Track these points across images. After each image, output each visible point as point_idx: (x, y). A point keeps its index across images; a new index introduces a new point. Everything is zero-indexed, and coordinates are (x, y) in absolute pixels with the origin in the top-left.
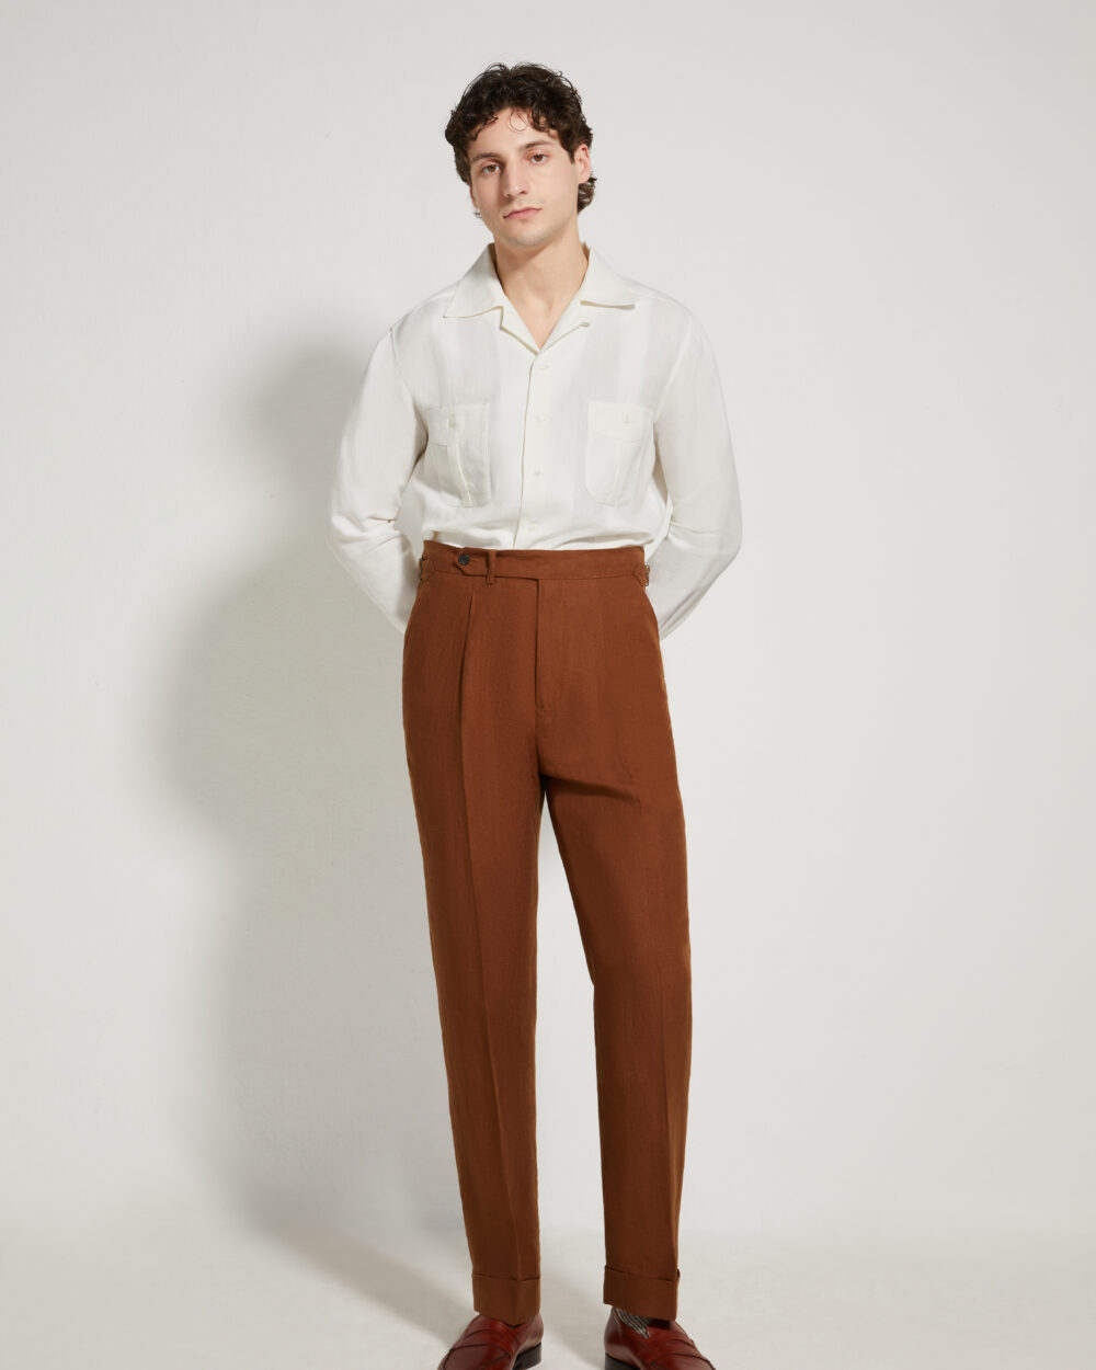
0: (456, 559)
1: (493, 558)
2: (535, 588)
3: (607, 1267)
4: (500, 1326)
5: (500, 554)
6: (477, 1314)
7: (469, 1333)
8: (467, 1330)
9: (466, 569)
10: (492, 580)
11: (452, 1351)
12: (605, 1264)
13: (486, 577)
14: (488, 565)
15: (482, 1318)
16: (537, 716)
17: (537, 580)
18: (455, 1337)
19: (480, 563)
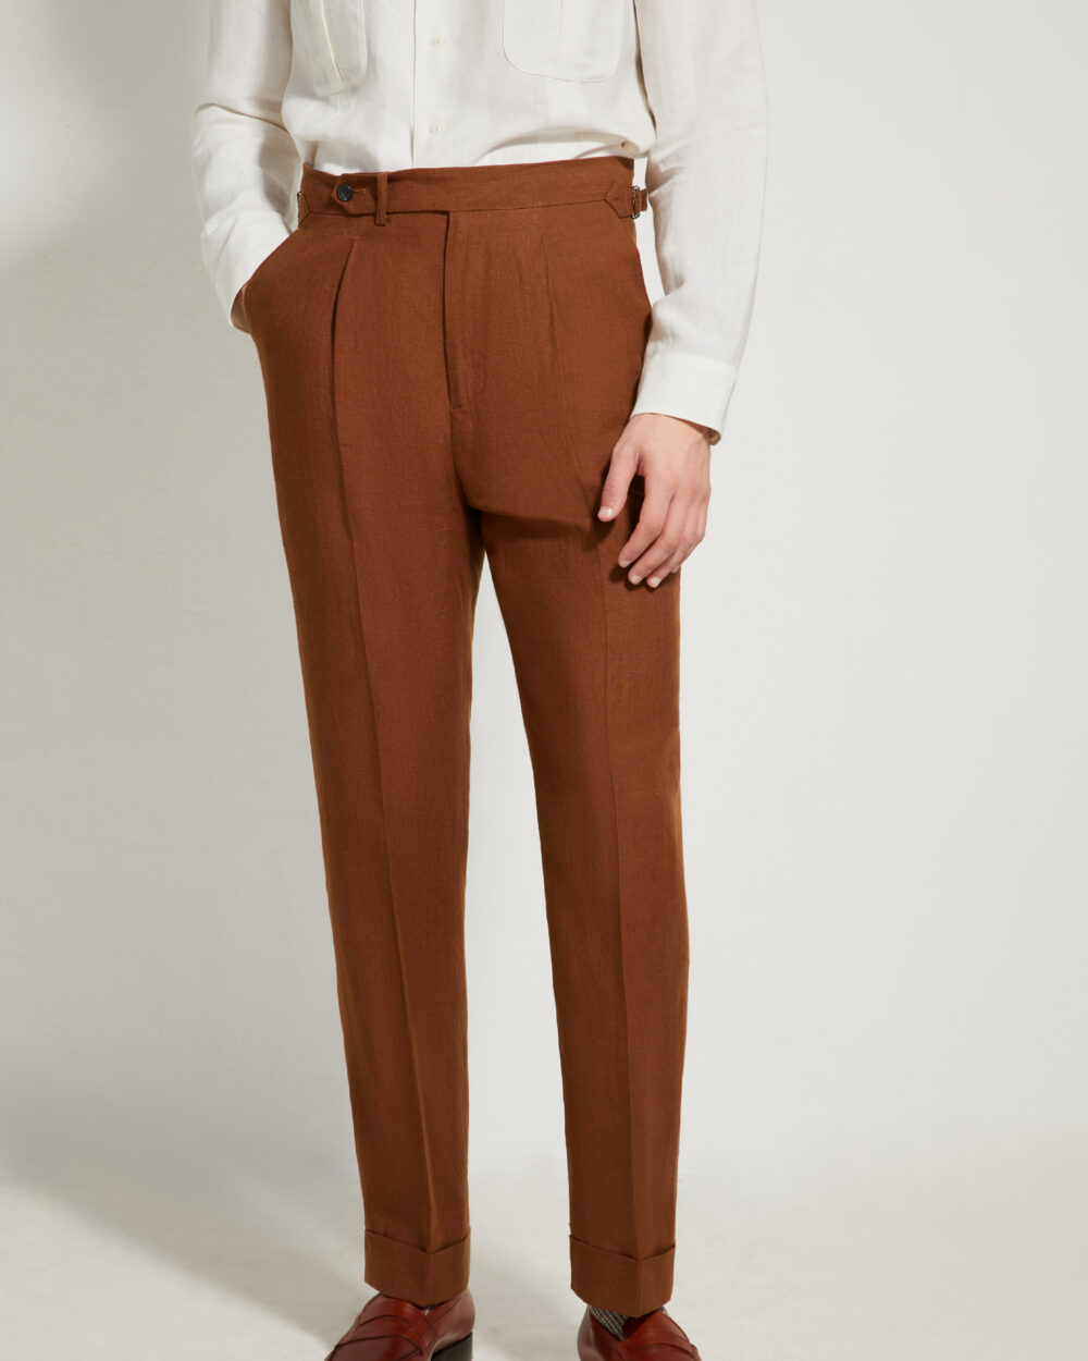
0: (334, 194)
1: (383, 186)
2: (444, 225)
3: (573, 1237)
4: (408, 1309)
5: (395, 178)
6: (374, 1292)
7: (362, 1322)
8: (360, 1317)
9: (351, 207)
10: (383, 217)
11: (338, 1347)
12: (570, 1233)
13: (374, 215)
14: (375, 197)
15: (382, 1299)
16: (453, 418)
17: (447, 213)
18: (343, 1328)
19: (363, 193)
